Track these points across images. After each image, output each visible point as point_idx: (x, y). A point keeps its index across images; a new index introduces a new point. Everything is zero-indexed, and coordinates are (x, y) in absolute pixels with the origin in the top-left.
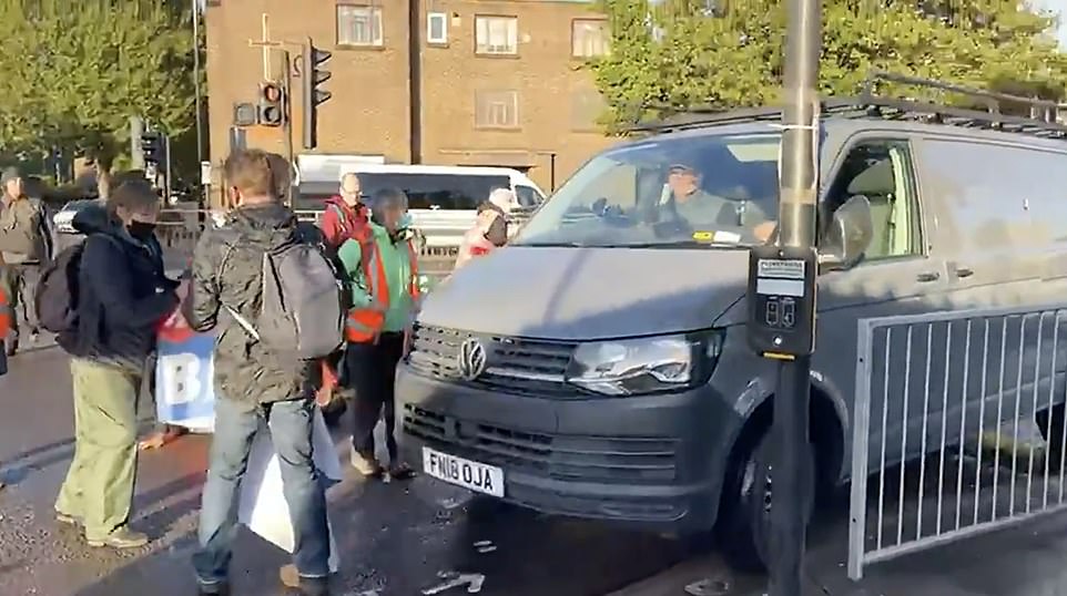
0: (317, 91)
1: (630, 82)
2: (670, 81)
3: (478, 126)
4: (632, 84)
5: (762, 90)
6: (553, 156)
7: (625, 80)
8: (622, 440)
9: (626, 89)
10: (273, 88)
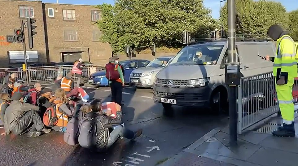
0: (33, 32)
1: (109, 27)
2: (120, 27)
3: (66, 41)
4: (109, 28)
5: (144, 29)
6: (89, 48)
7: (107, 27)
8: (195, 94)
9: (108, 30)
10: (19, 31)
